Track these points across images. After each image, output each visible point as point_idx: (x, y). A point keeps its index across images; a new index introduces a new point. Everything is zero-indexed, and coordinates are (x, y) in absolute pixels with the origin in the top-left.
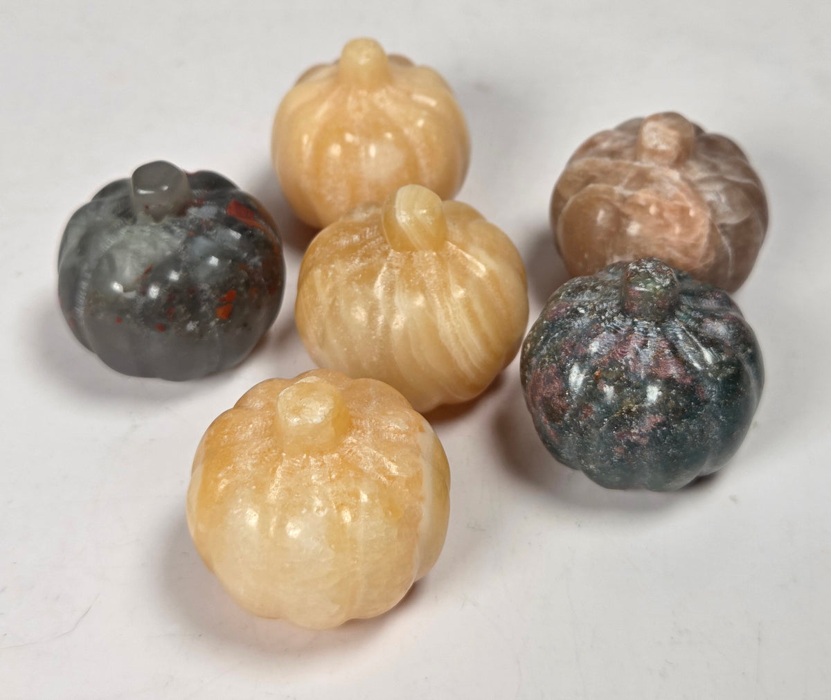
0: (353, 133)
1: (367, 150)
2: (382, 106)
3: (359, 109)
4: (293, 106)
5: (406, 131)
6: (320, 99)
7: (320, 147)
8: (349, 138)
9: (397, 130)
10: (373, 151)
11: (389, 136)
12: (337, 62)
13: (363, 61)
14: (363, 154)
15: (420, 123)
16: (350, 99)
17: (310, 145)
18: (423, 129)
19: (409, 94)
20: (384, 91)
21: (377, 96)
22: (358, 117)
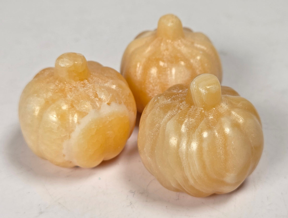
0: (163, 61)
1: (171, 70)
2: (179, 48)
3: (167, 49)
4: (132, 49)
5: (192, 61)
6: (147, 45)
7: (146, 69)
8: (161, 64)
9: (186, 60)
10: (174, 71)
11: (182, 63)
12: (156, 30)
13: (170, 24)
14: (169, 72)
15: (198, 58)
16: (162, 44)
17: (141, 67)
18: (201, 60)
19: (193, 43)
20: (179, 41)
21: (176, 43)
22: (166, 53)
